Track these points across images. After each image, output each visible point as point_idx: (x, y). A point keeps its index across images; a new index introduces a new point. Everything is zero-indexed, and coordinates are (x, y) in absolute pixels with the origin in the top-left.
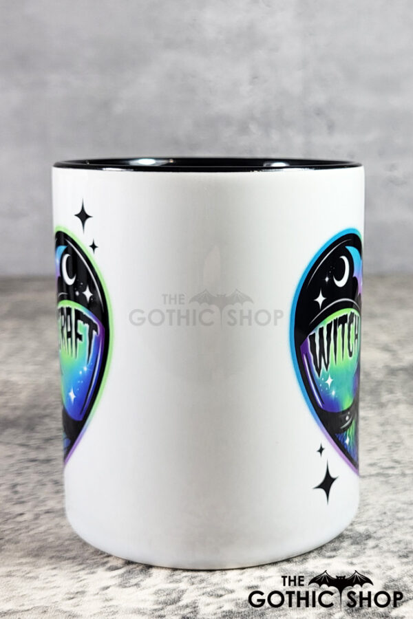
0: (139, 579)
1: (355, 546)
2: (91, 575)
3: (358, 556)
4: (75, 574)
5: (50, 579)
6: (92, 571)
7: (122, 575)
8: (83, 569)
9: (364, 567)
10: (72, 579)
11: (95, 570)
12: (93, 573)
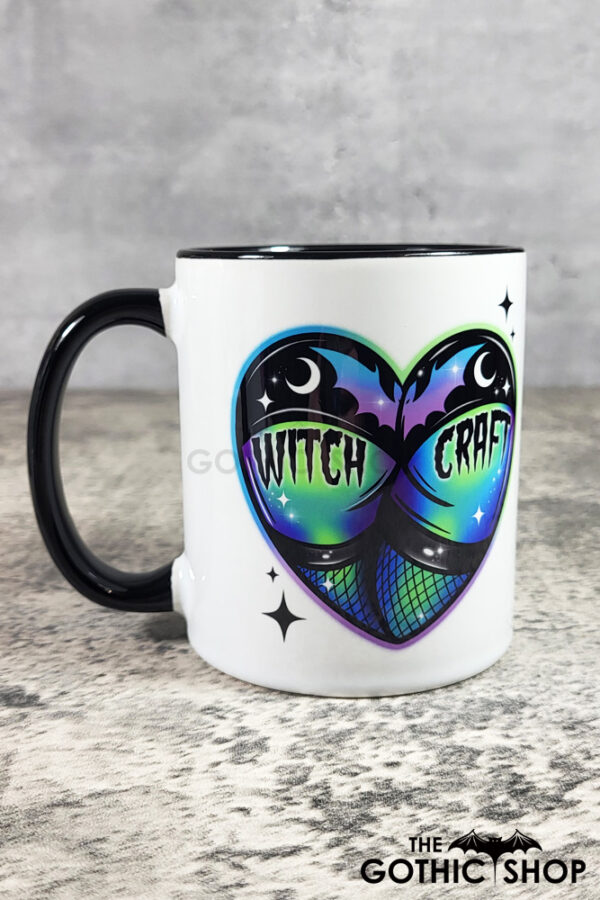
0: (253, 754)
1: (510, 716)
2: (196, 749)
3: (514, 727)
4: (176, 747)
5: (147, 753)
6: (197, 743)
7: (233, 749)
8: (185, 741)
9: (523, 741)
10: (174, 753)
11: (200, 743)
12: (198, 746)
